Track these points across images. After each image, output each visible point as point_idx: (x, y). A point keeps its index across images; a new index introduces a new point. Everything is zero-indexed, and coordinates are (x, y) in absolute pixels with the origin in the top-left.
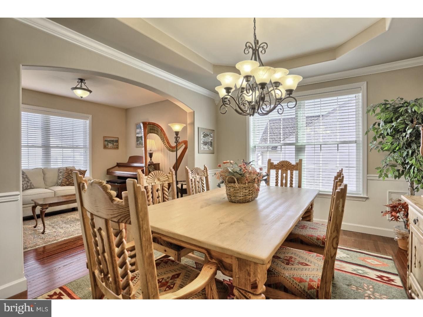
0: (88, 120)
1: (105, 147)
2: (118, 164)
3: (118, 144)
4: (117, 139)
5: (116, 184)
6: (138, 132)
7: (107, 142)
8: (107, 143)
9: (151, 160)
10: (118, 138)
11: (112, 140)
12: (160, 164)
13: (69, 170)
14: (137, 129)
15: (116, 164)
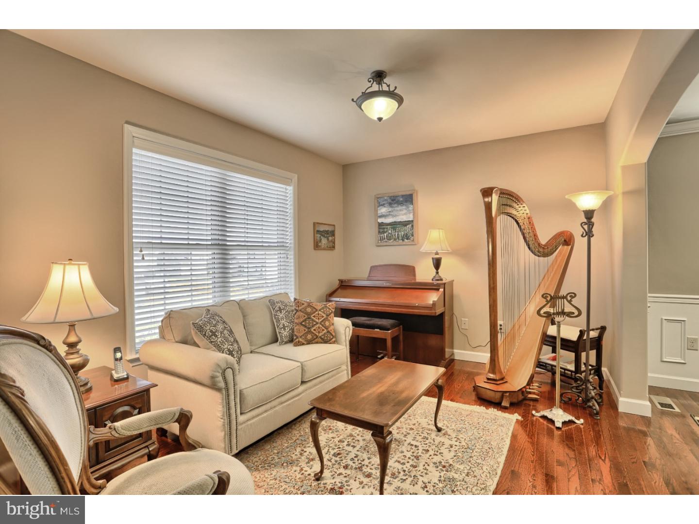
0: (290, 186)
1: (317, 246)
2: (341, 281)
3: (334, 239)
4: (330, 229)
5: (376, 330)
6: (384, 214)
7: (319, 235)
8: (320, 237)
9: (437, 273)
10: (334, 225)
11: (327, 230)
12: (454, 282)
13: (306, 304)
14: (378, 207)
15: (336, 284)
